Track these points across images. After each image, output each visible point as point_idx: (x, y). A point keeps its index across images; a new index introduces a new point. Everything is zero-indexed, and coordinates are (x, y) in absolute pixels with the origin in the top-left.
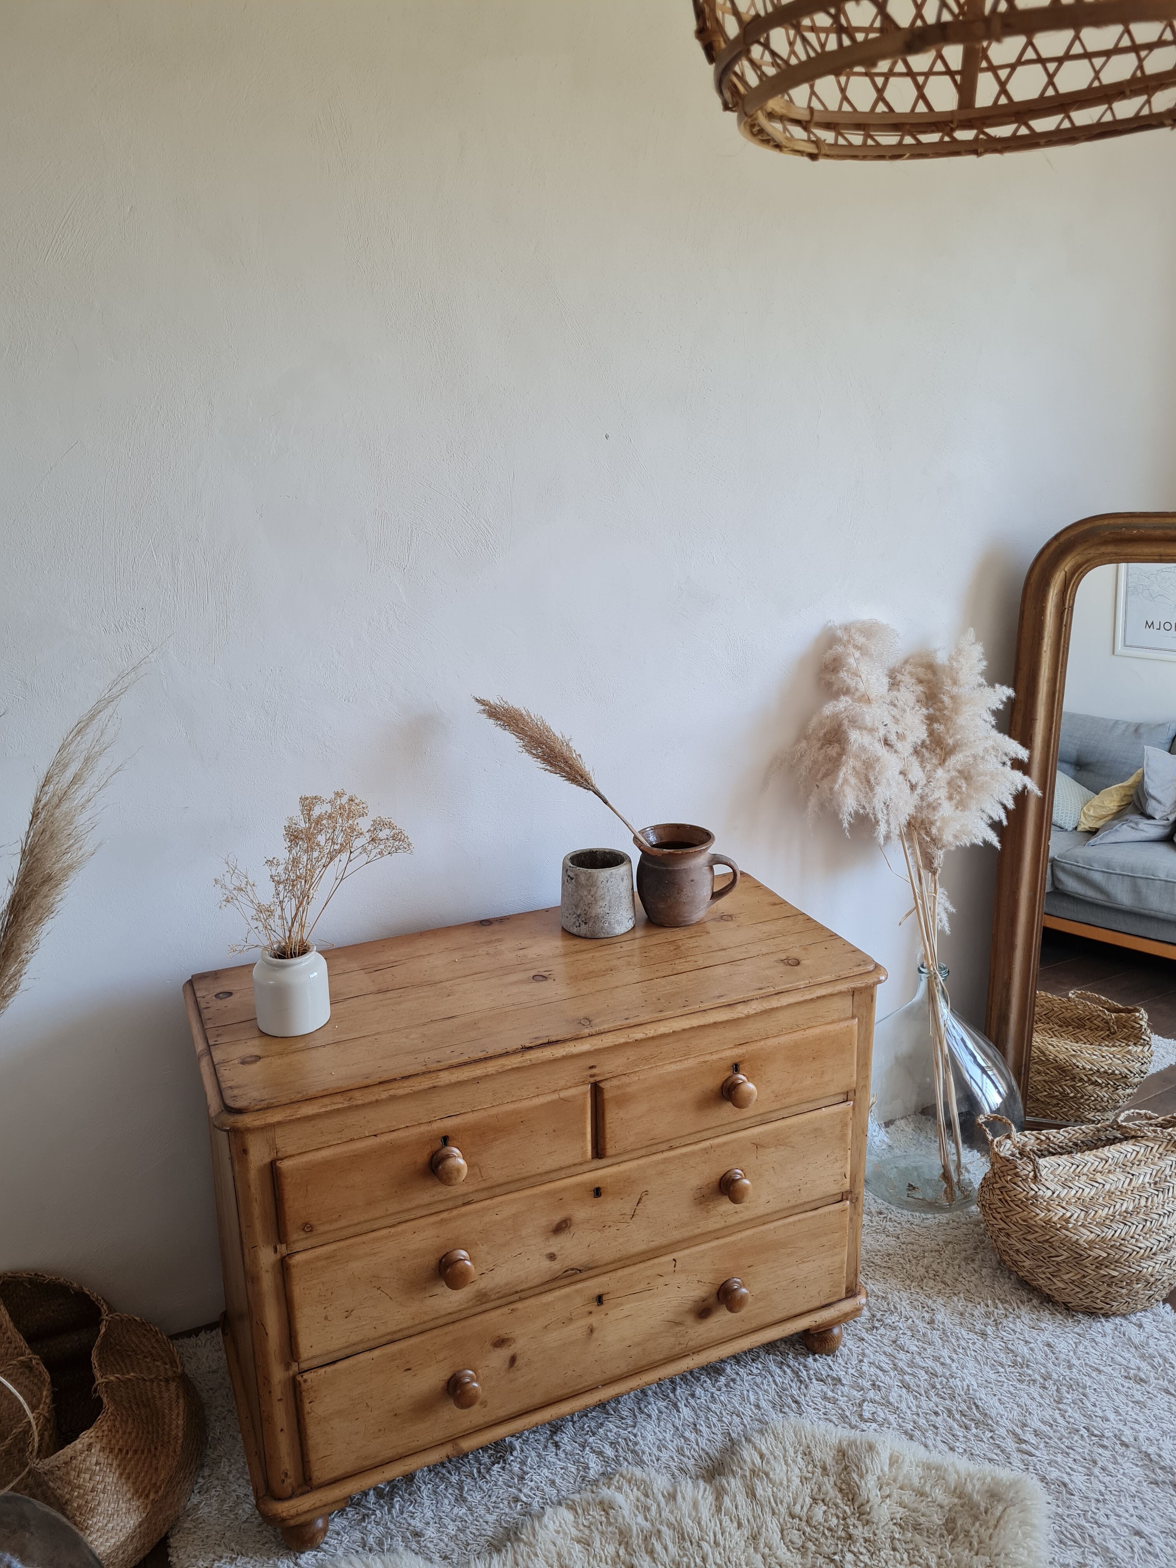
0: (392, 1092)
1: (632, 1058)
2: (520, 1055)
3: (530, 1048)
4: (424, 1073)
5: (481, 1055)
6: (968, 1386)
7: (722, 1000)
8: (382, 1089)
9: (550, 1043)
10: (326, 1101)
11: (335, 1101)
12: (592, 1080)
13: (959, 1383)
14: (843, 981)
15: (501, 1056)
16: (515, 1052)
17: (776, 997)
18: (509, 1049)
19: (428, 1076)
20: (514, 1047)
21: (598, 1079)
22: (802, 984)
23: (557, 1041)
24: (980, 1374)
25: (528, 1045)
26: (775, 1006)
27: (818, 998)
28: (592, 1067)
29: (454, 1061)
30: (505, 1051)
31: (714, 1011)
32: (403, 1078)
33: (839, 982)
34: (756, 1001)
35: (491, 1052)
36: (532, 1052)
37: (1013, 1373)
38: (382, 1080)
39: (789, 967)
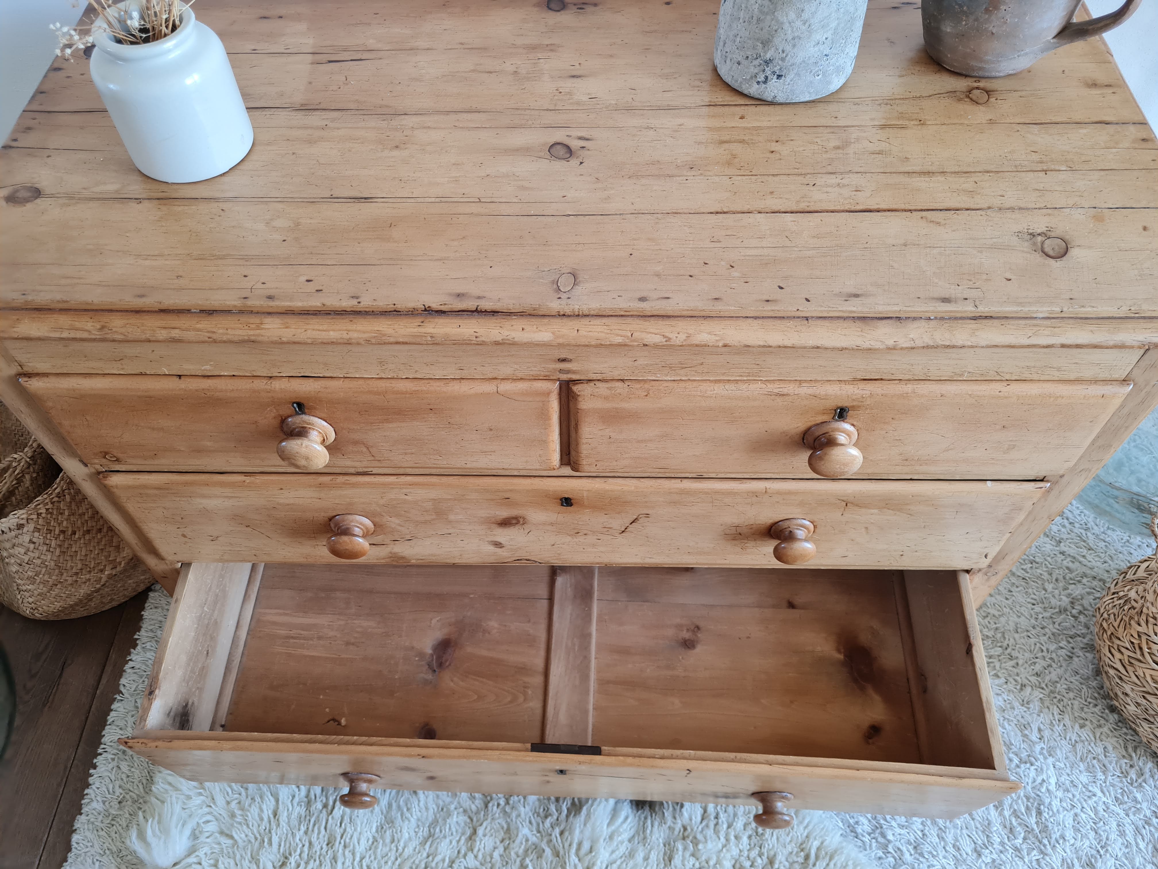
0: (175, 333)
1: (641, 362)
2: (417, 321)
3: (441, 313)
4: (241, 312)
5: (347, 304)
6: (1043, 781)
7: (855, 307)
8: (160, 323)
9: (478, 312)
10: (64, 320)
11: (78, 325)
12: (565, 377)
13: (1032, 773)
14: (1143, 324)
15: (385, 313)
16: (412, 313)
17: (973, 324)
18: (399, 307)
19: (244, 319)
20: (411, 305)
21: (574, 377)
22: (1043, 311)
23: (494, 313)
24: (1068, 771)
25: (435, 306)
26: (960, 343)
27: (1063, 346)
28: (564, 360)
29: (298, 304)
30: (391, 307)
31: (826, 323)
32: (202, 311)
33: (1130, 324)
34: (923, 323)
35: (366, 302)
36: (441, 321)
37: (1113, 785)
38: (162, 307)
39: (1038, 258)
